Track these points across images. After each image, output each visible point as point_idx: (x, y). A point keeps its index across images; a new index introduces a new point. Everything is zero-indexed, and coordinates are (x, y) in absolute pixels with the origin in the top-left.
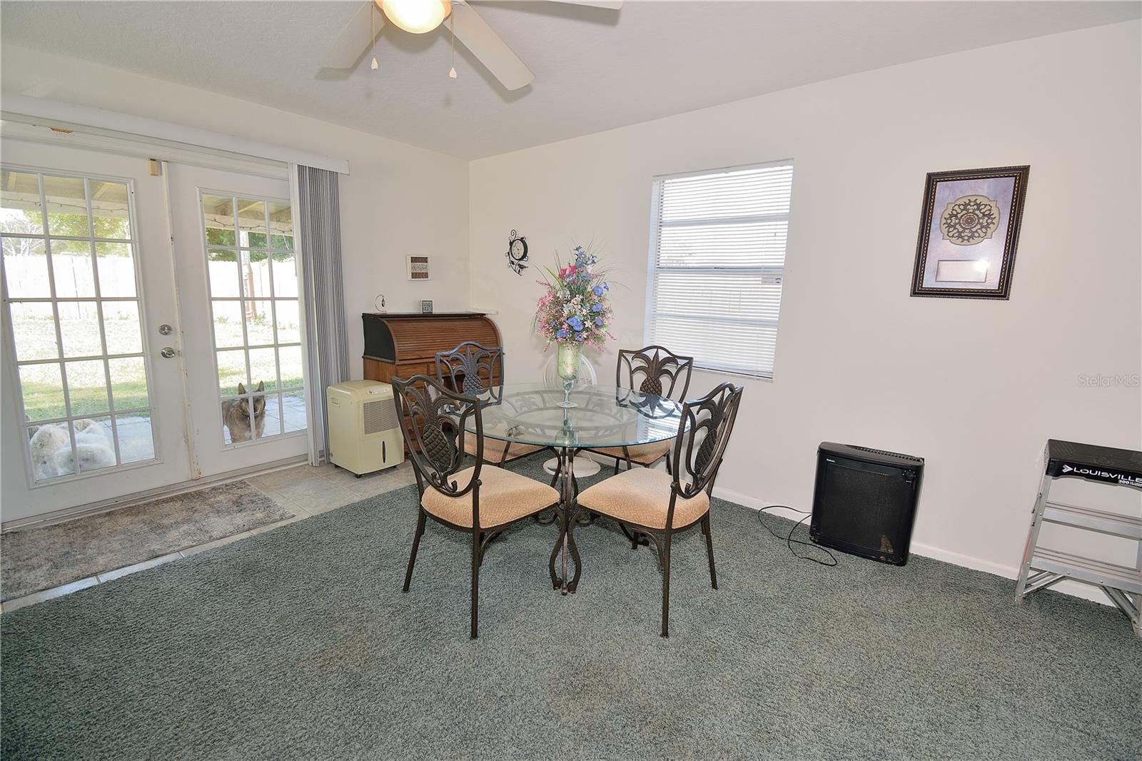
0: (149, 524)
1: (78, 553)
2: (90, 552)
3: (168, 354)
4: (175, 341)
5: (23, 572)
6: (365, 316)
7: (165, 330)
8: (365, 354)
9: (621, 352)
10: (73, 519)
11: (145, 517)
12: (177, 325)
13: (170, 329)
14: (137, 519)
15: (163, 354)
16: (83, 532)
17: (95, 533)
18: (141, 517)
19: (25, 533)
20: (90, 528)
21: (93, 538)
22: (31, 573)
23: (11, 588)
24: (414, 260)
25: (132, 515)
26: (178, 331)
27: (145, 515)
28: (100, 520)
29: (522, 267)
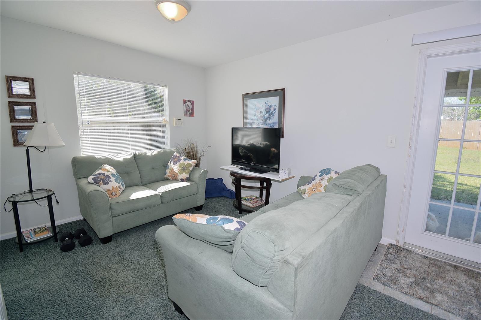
0: (476, 290)
1: (429, 282)
2: (435, 286)
5: (401, 275)
10: (436, 258)
11: (475, 283)
14: (469, 281)
16: (438, 270)
17: (443, 275)
18: (473, 281)
19: (412, 253)
20: (442, 270)
21: (441, 278)
22: (404, 278)
23: (392, 281)
25: (468, 276)
27: (476, 281)
28: (448, 268)
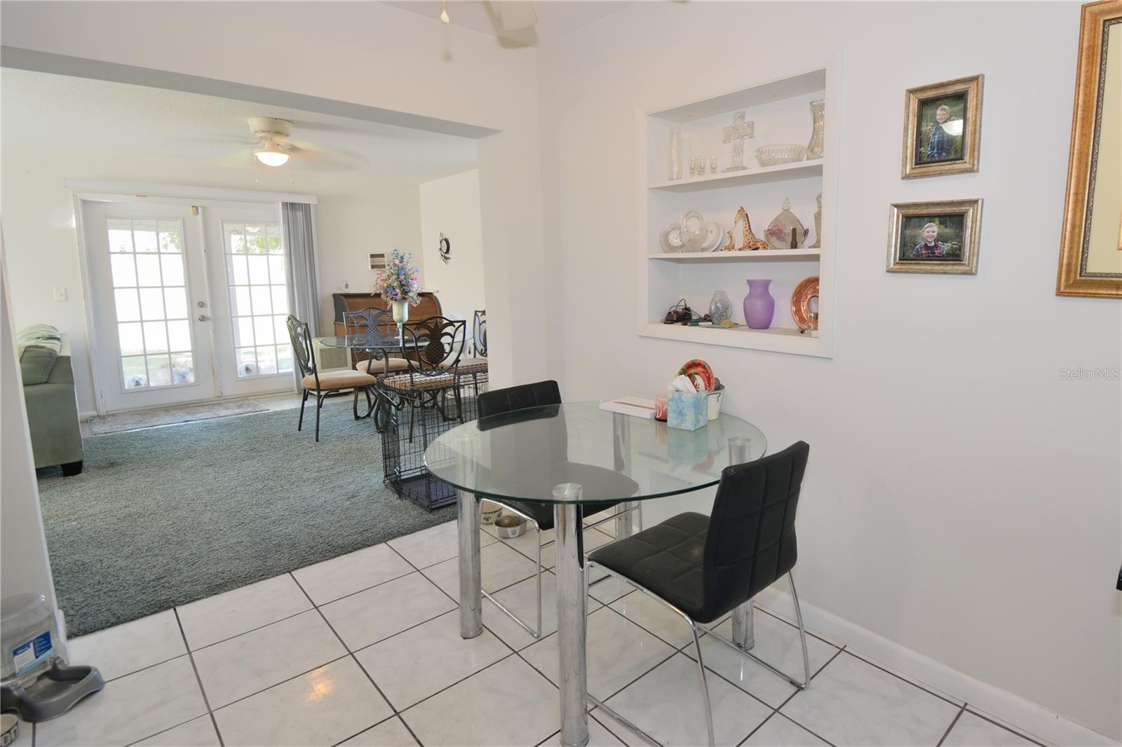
3: (203, 319)
4: (207, 312)
6: (334, 295)
7: (202, 305)
8: (336, 321)
9: (476, 312)
12: (208, 302)
13: (203, 304)
15: (200, 320)
24: (372, 256)
26: (209, 304)
29: (446, 258)
